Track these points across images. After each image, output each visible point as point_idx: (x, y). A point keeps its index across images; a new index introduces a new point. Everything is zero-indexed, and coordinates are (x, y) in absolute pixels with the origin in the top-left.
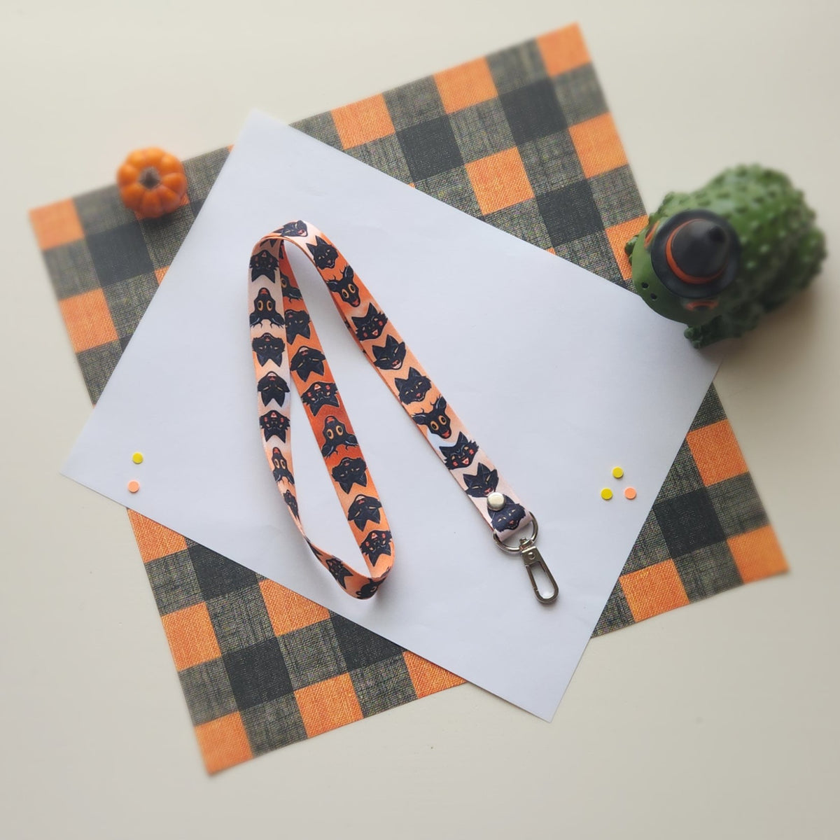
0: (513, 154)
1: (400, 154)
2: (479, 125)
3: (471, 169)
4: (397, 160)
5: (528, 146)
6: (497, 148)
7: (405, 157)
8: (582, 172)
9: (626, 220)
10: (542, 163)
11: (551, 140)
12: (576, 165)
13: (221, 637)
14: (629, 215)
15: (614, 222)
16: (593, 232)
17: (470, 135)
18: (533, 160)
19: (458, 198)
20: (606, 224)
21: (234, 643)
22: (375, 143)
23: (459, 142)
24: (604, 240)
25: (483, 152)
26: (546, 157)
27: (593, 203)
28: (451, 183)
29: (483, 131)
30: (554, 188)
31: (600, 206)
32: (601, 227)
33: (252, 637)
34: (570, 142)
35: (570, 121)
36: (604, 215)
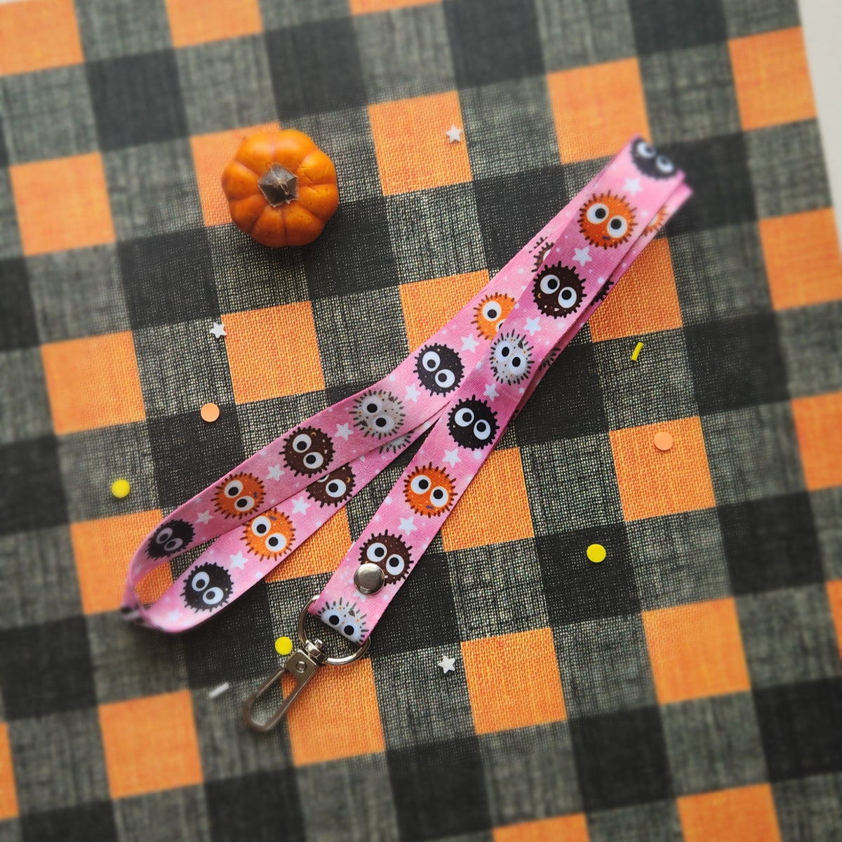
0: (628, 69)
1: (443, 38)
2: (582, 12)
3: (557, 84)
4: (437, 48)
5: (656, 60)
6: (605, 55)
7: (453, 43)
8: (737, 120)
9: (796, 210)
10: (674, 92)
11: (696, 56)
12: (729, 104)
13: (23, 786)
14: (803, 202)
15: (775, 211)
16: (736, 221)
17: (565, 25)
18: (661, 84)
19: (525, 129)
20: (761, 209)
21: (43, 799)
22: (405, 13)
23: (543, 33)
24: (754, 240)
25: (581, 59)
26: (683, 82)
27: (745, 175)
28: (518, 100)
29: (586, 25)
30: (688, 138)
31: (758, 180)
32: (751, 216)
33: (72, 793)
34: (727, 66)
35: (733, 29)
36: (761, 199)
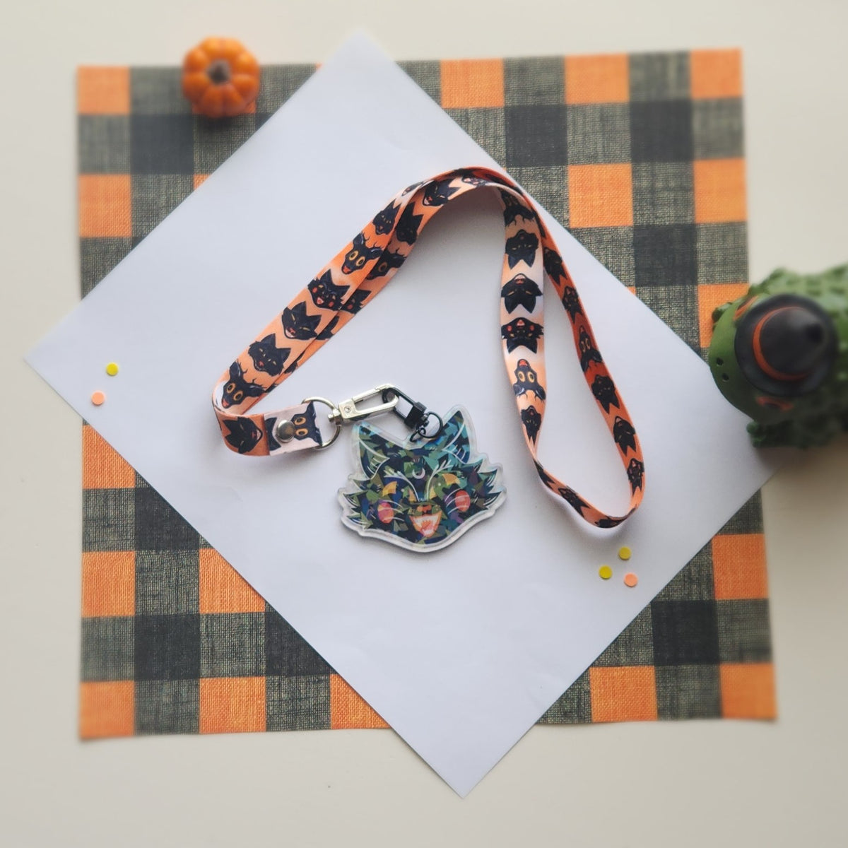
0: (624, 170)
1: (501, 131)
2: (598, 128)
3: (574, 173)
4: (496, 138)
5: (644, 167)
6: (609, 158)
7: (507, 136)
8: (693, 215)
9: (724, 282)
10: (653, 191)
11: (671, 168)
12: (688, 204)
13: (140, 595)
14: (730, 277)
15: (710, 280)
16: (683, 283)
17: (585, 134)
18: (645, 184)
19: (549, 200)
20: (701, 279)
21: (153, 606)
22: (478, 111)
23: (570, 138)
24: (694, 297)
25: (593, 159)
26: (659, 185)
27: (694, 252)
28: (546, 179)
29: (599, 135)
30: (658, 222)
31: (701, 257)
32: (694, 281)
33: (174, 606)
34: (690, 178)
35: (698, 152)
36: (702, 270)
